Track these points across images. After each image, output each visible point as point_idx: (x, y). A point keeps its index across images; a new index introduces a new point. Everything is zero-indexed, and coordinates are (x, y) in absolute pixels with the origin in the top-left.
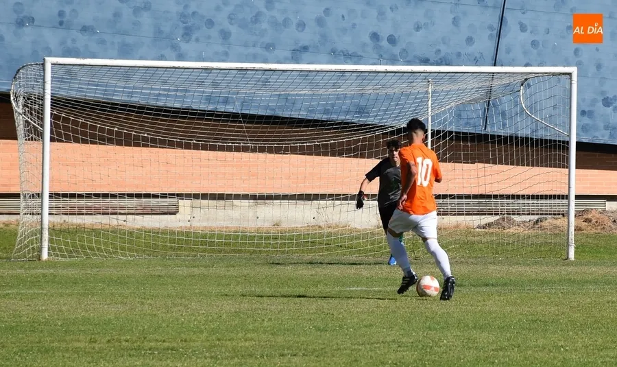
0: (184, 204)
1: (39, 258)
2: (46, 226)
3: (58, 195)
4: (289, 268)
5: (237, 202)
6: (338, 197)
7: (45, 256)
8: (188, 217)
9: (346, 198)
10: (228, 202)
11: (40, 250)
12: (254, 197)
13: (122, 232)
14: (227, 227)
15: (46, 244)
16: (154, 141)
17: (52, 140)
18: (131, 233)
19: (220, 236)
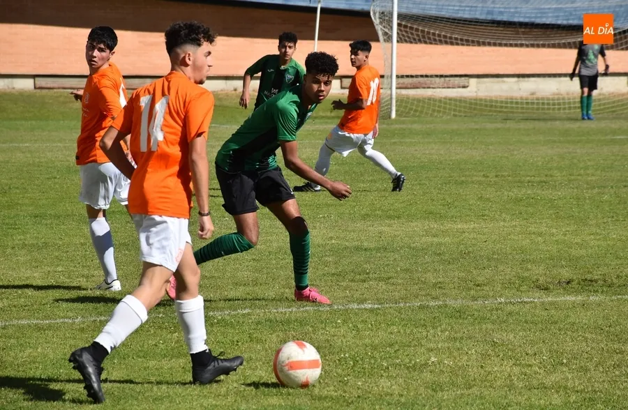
0: (473, 81)
1: (390, 117)
2: (394, 96)
3: (402, 77)
4: (558, 122)
5: (505, 79)
6: (560, 75)
7: (394, 115)
8: (475, 89)
9: (565, 75)
10: (500, 79)
11: (391, 112)
12: (519, 76)
13: (435, 100)
14: (500, 96)
15: (394, 109)
16: (473, 42)
17: (398, 41)
18: (440, 101)
19: (496, 101)
